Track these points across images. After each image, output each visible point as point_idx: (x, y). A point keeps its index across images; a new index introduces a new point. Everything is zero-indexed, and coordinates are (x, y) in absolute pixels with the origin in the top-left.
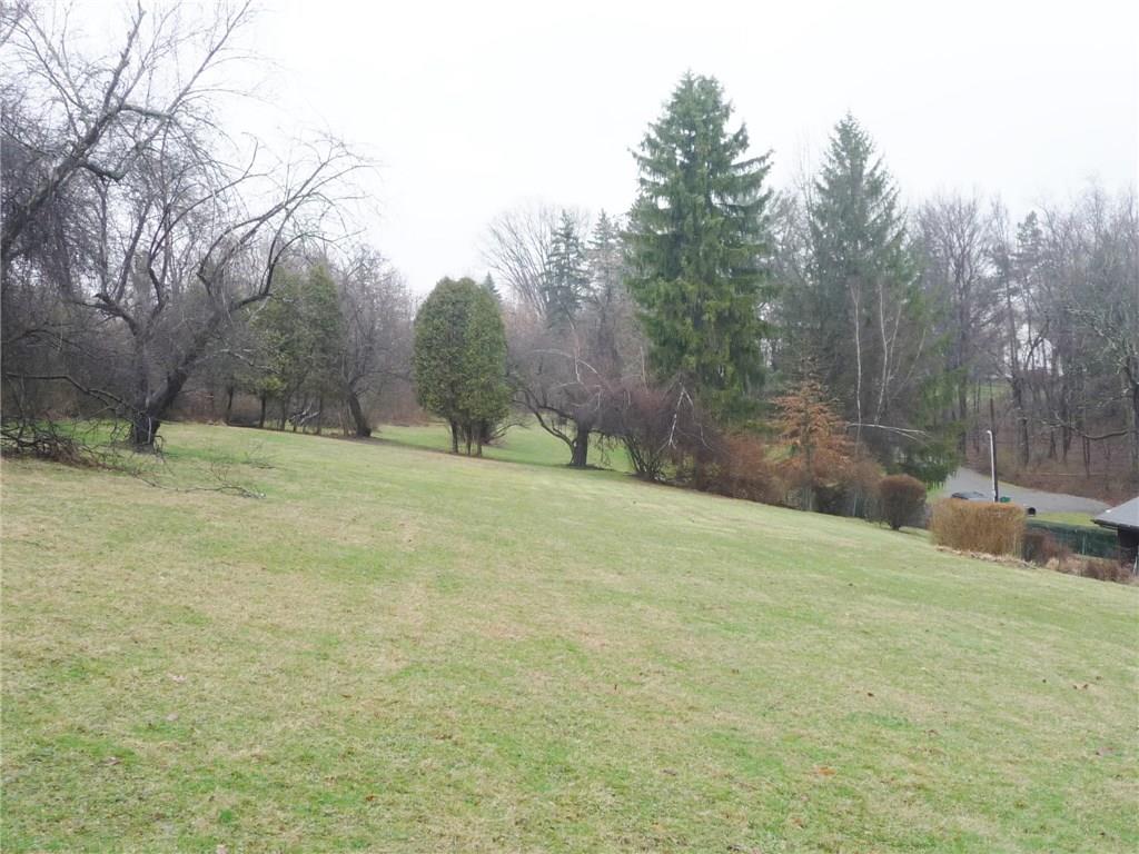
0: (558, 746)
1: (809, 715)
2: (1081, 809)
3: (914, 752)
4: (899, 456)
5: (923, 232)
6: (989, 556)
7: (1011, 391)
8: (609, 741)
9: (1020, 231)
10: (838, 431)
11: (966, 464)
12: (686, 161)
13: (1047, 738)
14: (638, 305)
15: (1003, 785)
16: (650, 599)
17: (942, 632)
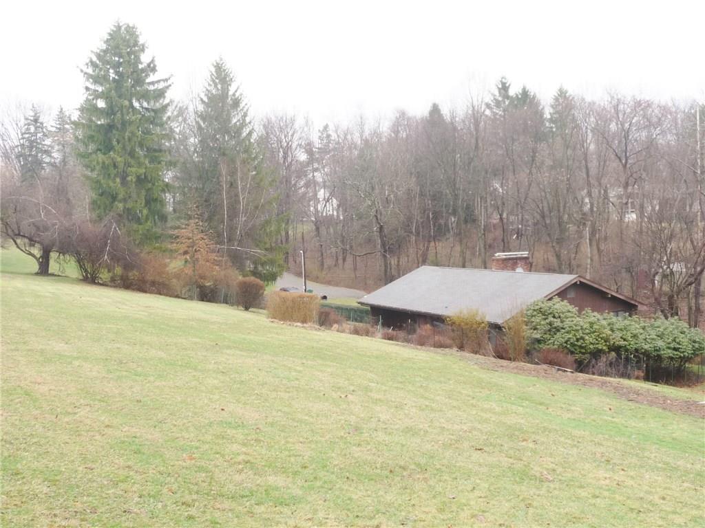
0: (11, 458)
1: (184, 424)
2: (337, 465)
3: (246, 441)
4: (249, 266)
5: (264, 132)
6: (299, 324)
7: (314, 227)
8: (48, 452)
9: (320, 134)
10: (213, 251)
11: (288, 270)
12: (116, 77)
13: (323, 427)
14: (85, 169)
15: (296, 456)
16: (86, 359)
17: (269, 370)
